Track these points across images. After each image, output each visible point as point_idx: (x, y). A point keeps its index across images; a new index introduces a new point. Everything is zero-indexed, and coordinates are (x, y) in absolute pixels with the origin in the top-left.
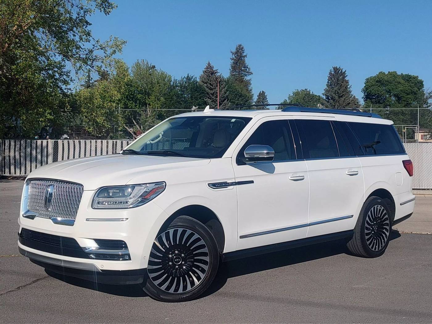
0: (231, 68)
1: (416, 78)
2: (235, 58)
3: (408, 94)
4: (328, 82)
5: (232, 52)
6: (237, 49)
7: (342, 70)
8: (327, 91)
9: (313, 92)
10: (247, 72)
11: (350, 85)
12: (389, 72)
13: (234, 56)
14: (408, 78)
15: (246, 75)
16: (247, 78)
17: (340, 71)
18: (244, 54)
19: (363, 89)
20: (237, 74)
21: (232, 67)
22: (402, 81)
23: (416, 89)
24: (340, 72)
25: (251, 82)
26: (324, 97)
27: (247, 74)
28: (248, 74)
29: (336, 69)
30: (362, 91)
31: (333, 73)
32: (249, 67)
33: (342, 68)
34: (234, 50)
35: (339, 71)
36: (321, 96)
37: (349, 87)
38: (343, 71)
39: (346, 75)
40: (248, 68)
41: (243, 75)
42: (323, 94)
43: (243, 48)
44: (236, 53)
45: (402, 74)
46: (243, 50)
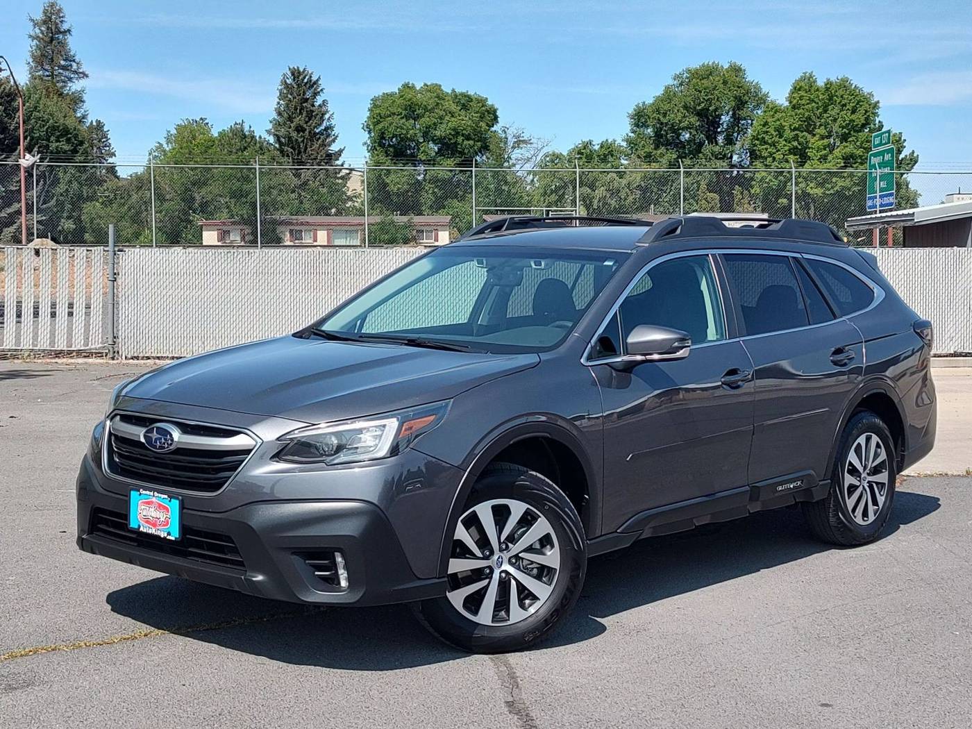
0: (31, 60)
1: (482, 102)
2: (41, 35)
3: (468, 138)
4: (279, 103)
5: (33, 20)
6: (45, 12)
7: (311, 77)
8: (277, 124)
9: (250, 127)
10: (75, 72)
11: (331, 113)
12: (425, 85)
13: (38, 31)
14: (465, 101)
15: (70, 79)
16: (75, 86)
17: (307, 77)
18: (65, 27)
19: (365, 124)
20: (47, 76)
21: (33, 56)
22: (454, 108)
23: (483, 124)
24: (306, 80)
25: (85, 97)
26: (272, 139)
27: (72, 76)
28: (76, 76)
29: (296, 74)
30: (363, 128)
31: (289, 81)
32: (77, 60)
33: (310, 72)
34: (39, 16)
35: (305, 78)
36: (265, 136)
37: (327, 116)
38: (314, 78)
39: (320, 88)
40: (74, 61)
41: (63, 78)
42: (268, 132)
43: (60, 11)
44: (45, 22)
45: (453, 90)
46: (61, 15)
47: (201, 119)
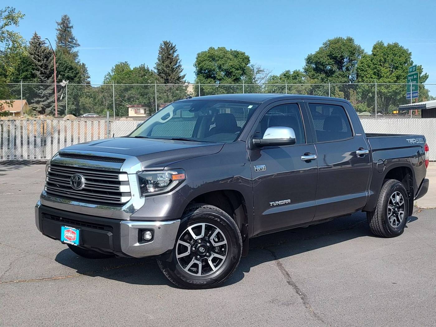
0: (57, 39)
1: (243, 54)
2: (61, 29)
3: (238, 69)
4: (159, 56)
5: (57, 23)
6: (62, 19)
7: (172, 45)
8: (158, 65)
9: (147, 66)
10: (75, 44)
11: (180, 60)
12: (219, 48)
13: (60, 27)
14: (236, 54)
15: (73, 47)
16: (74, 50)
17: (170, 45)
18: (71, 25)
19: (195, 64)
20: (63, 45)
21: (58, 38)
22: (231, 57)
23: (244, 64)
24: (170, 46)
25: (79, 54)
26: (156, 71)
27: (74, 45)
28: (75, 45)
29: (166, 43)
30: (194, 66)
31: (163, 47)
32: (75, 39)
33: (172, 43)
34: (60, 21)
35: (169, 45)
36: (153, 69)
37: (179, 61)
38: (173, 45)
39: (176, 49)
40: (74, 39)
41: (70, 46)
42: (155, 68)
43: (68, 19)
44: (62, 23)
45: (231, 50)
46: (69, 20)
47: (125, 62)
